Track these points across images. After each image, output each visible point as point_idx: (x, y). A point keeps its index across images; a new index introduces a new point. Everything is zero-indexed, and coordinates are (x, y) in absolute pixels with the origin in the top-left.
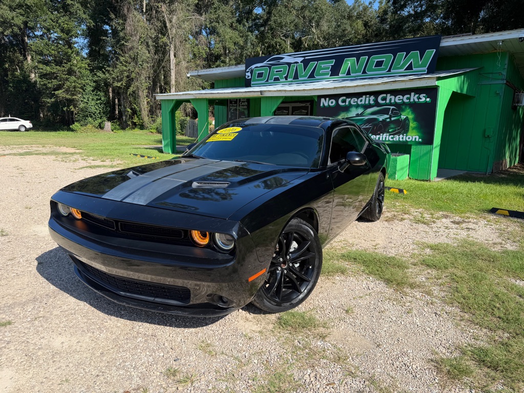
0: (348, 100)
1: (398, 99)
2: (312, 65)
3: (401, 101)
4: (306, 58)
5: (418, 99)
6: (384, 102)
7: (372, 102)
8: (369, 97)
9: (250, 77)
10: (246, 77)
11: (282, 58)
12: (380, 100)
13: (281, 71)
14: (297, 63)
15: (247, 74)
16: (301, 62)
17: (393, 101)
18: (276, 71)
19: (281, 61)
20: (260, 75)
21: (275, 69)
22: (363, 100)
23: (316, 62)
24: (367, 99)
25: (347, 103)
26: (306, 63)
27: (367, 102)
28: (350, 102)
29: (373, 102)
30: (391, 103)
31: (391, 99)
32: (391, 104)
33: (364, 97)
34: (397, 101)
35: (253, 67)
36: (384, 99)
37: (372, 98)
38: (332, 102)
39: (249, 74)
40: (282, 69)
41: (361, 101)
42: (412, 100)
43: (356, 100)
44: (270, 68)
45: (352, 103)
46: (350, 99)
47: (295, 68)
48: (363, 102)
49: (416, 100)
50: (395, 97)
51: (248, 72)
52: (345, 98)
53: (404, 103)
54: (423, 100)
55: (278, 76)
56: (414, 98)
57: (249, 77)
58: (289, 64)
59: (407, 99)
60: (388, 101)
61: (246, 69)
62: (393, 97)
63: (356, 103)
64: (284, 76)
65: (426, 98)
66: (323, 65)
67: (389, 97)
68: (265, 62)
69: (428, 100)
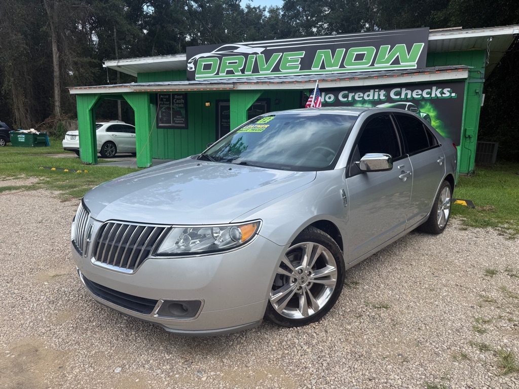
0: (351, 95)
1: (416, 94)
2: (276, 57)
3: (420, 96)
4: (268, 48)
5: (441, 94)
6: (398, 97)
7: (382, 97)
8: (379, 92)
9: (193, 69)
10: (188, 68)
11: (237, 48)
12: (392, 95)
13: (236, 63)
14: (256, 53)
15: (189, 65)
16: (261, 53)
17: (409, 96)
18: (229, 63)
19: (235, 51)
20: (208, 67)
21: (227, 60)
22: (371, 95)
23: (281, 54)
24: (376, 94)
25: (350, 99)
26: (268, 54)
27: (376, 97)
28: (353, 97)
29: (384, 98)
30: (407, 98)
31: (406, 94)
32: (407, 100)
33: (372, 91)
34: (415, 96)
35: (197, 57)
36: (398, 94)
37: (383, 93)
38: (330, 98)
39: (192, 65)
40: (237, 61)
41: (368, 96)
42: (433, 95)
43: (362, 95)
44: (220, 59)
45: (357, 98)
46: (353, 94)
47: (254, 60)
48: (371, 98)
49: (439, 95)
50: (412, 91)
51: (190, 63)
52: (346, 92)
53: (423, 99)
54: (447, 94)
55: (232, 69)
56: (436, 93)
57: (191, 68)
58: (246, 55)
59: (428, 93)
60: (403, 96)
61: (188, 59)
62: (409, 92)
63: (361, 99)
64: (239, 69)
65: (451, 93)
66: (290, 58)
67: (404, 91)
68: (213, 52)
69: (453, 95)
